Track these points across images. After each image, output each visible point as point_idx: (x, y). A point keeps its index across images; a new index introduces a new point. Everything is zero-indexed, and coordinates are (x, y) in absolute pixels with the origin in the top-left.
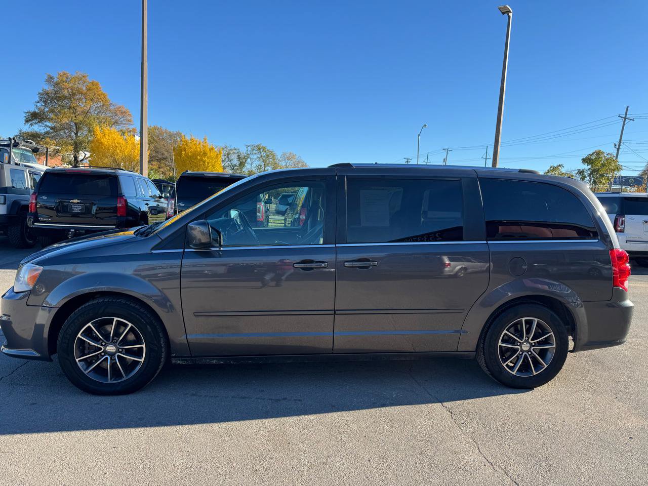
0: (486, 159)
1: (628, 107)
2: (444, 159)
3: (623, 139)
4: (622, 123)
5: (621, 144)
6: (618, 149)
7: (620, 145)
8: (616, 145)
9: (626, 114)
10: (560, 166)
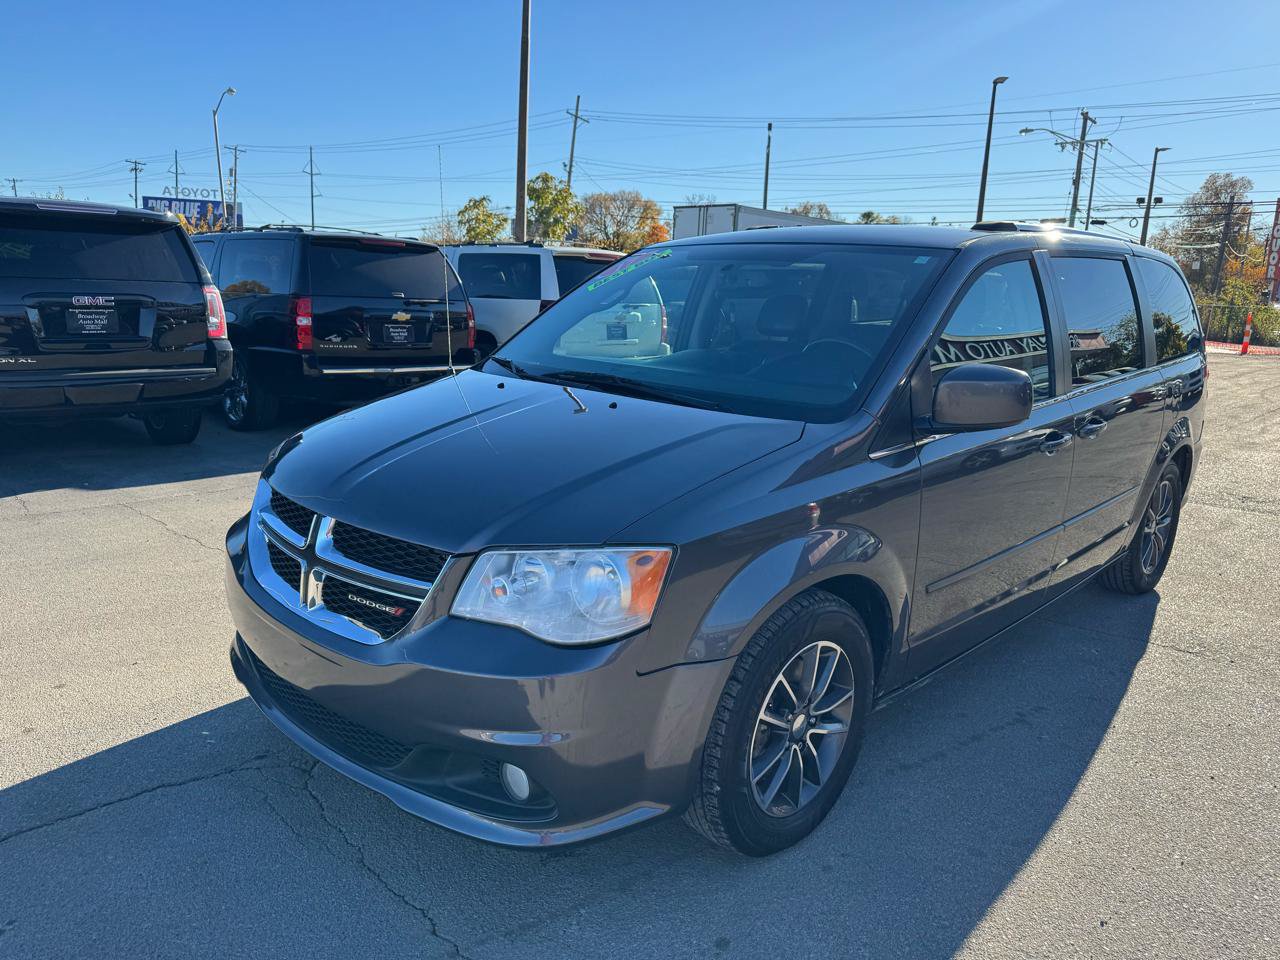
0: (312, 175)
1: (579, 97)
2: (231, 170)
3: (575, 155)
4: (573, 125)
5: (574, 164)
6: (570, 173)
7: (571, 166)
8: (565, 166)
9: (577, 110)
10: (484, 199)
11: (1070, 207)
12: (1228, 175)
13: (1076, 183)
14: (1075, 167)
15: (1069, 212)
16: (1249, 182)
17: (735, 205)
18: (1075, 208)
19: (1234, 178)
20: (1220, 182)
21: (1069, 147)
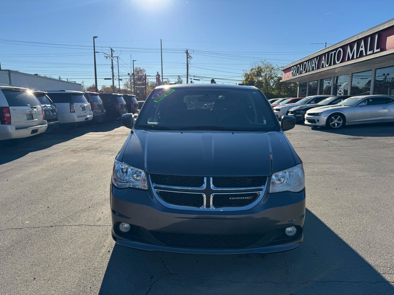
11: (112, 75)
12: (139, 68)
13: (112, 68)
14: (111, 64)
15: (112, 77)
16: (145, 70)
17: (8, 70)
18: (113, 76)
19: (141, 69)
20: (138, 70)
21: (108, 58)
